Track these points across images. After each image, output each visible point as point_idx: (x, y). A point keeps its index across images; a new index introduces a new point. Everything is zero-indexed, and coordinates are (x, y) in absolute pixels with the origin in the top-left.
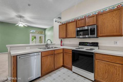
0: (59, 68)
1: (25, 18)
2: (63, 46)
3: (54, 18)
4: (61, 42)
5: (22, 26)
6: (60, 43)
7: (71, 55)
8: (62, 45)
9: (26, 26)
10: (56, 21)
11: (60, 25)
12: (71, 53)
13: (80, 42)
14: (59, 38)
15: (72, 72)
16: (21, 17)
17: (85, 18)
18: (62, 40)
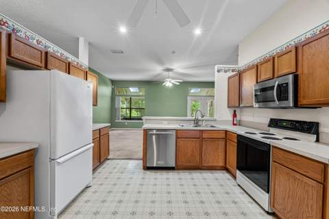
0: (216, 170)
1: (175, 71)
2: (240, 125)
3: (215, 64)
4: (235, 115)
5: (171, 85)
6: (231, 119)
7: (236, 144)
8: (235, 122)
9: (178, 84)
10: (218, 71)
11: (229, 78)
12: (236, 140)
13: (271, 119)
14: (229, 107)
15: (235, 184)
16: (168, 70)
17: (274, 58)
18: (235, 111)
